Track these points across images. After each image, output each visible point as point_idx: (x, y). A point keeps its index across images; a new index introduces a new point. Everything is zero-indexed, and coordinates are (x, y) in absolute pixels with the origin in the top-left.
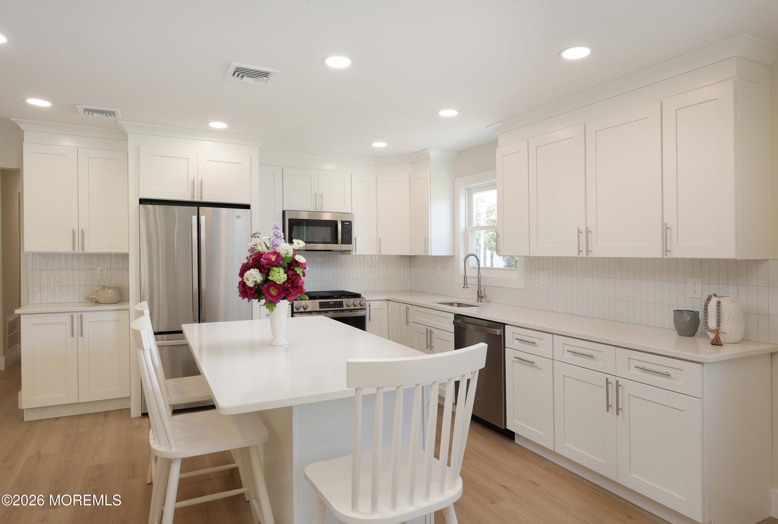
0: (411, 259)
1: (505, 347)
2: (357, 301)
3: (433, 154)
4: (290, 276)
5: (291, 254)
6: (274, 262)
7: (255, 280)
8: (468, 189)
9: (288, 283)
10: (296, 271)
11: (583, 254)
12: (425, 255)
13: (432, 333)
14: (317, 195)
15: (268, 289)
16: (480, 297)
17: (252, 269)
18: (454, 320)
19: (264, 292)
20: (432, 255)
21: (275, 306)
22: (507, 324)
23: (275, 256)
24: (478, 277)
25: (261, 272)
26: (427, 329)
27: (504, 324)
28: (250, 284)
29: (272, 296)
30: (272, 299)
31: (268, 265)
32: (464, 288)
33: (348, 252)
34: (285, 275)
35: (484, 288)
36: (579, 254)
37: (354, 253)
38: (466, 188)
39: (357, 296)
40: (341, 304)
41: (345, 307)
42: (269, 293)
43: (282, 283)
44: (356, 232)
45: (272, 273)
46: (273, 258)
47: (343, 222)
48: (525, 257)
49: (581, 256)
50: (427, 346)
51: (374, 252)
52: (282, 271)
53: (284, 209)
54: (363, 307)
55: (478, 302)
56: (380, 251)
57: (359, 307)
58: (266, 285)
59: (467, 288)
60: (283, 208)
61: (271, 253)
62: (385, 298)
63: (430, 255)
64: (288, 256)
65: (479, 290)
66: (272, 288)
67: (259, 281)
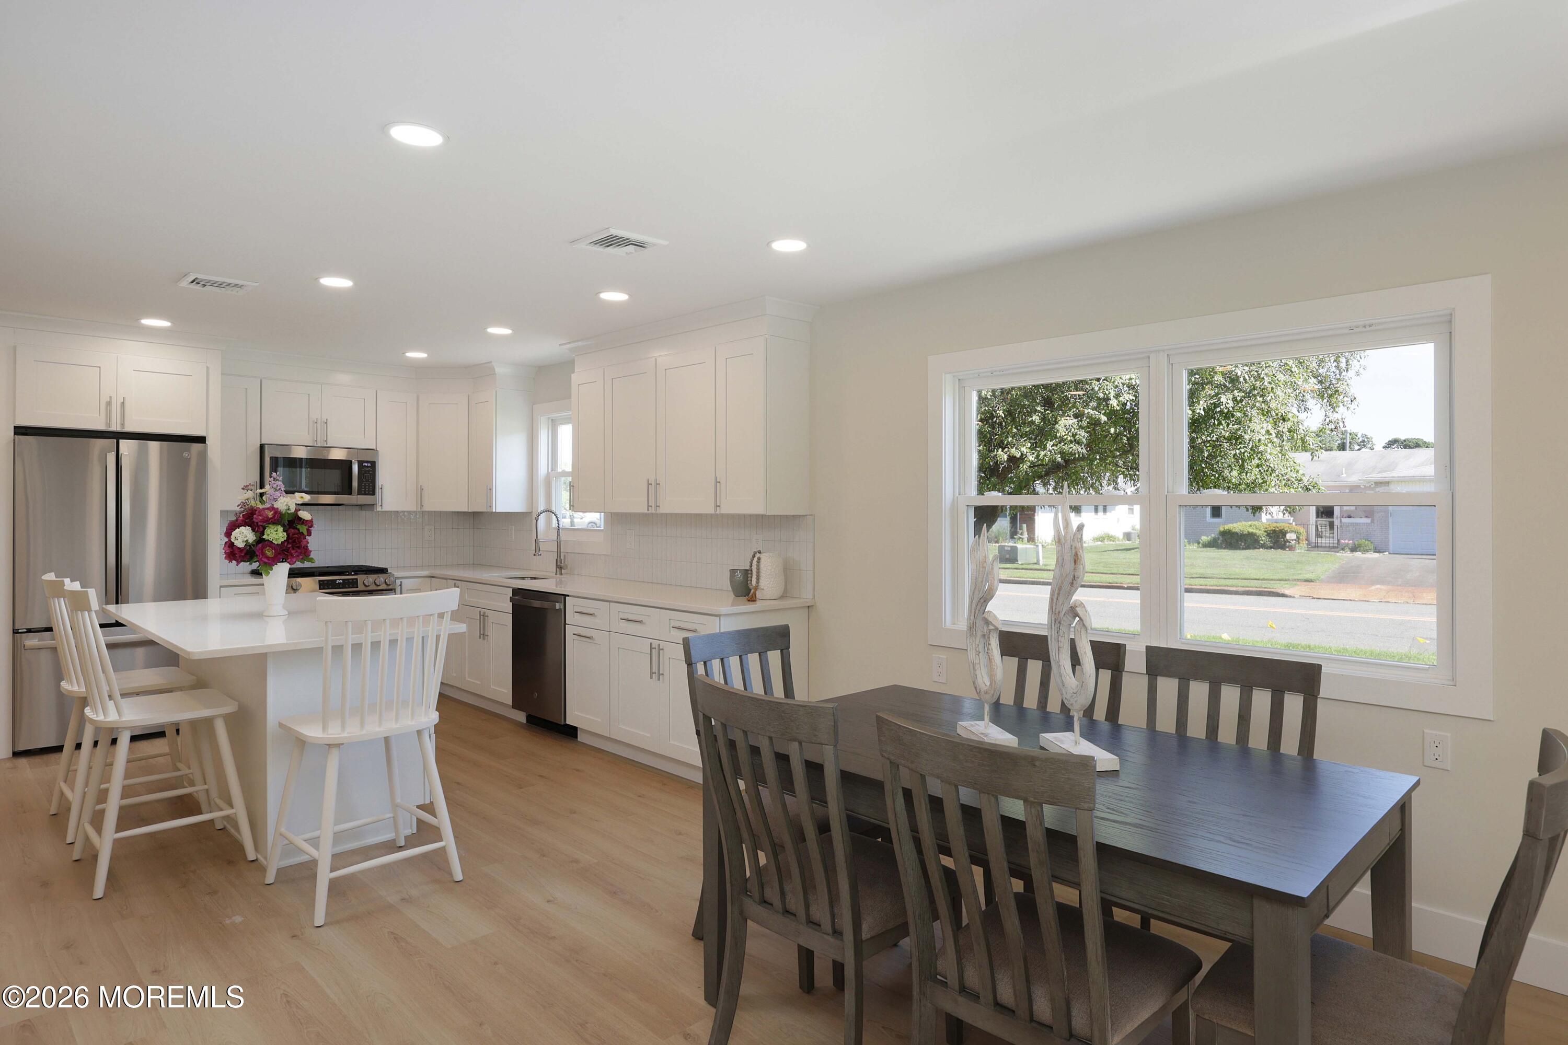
0: (475, 515)
1: (565, 624)
2: (381, 578)
3: (500, 370)
4: (291, 535)
5: (293, 510)
6: (271, 518)
7: (245, 539)
8: (552, 420)
9: (288, 543)
10: (299, 530)
11: (652, 510)
12: (486, 511)
13: (486, 618)
14: (319, 421)
15: (262, 550)
16: (560, 567)
17: (243, 527)
18: (511, 596)
19: (257, 553)
20: (497, 511)
21: (272, 569)
22: (568, 596)
23: (272, 512)
24: (557, 541)
25: (253, 530)
26: (480, 612)
27: (565, 596)
28: (240, 544)
29: (268, 558)
30: (266, 561)
31: (264, 522)
32: (534, 555)
33: (371, 506)
34: (285, 534)
35: (565, 556)
36: (648, 510)
37: (379, 509)
38: (549, 418)
39: (383, 571)
40: (354, 583)
41: (361, 587)
42: (263, 554)
43: (280, 543)
44: (383, 477)
45: (268, 531)
46: (270, 514)
47: (360, 463)
48: (611, 513)
49: (650, 512)
50: (480, 634)
51: (409, 505)
52: (280, 529)
53: (263, 442)
54: (390, 587)
55: (556, 574)
56: (422, 506)
57: (384, 587)
58: (260, 545)
59: (539, 555)
60: (261, 441)
61: (268, 509)
62: (426, 573)
63: (494, 511)
64: (289, 512)
65: (559, 559)
66: (268, 548)
67: (251, 541)
